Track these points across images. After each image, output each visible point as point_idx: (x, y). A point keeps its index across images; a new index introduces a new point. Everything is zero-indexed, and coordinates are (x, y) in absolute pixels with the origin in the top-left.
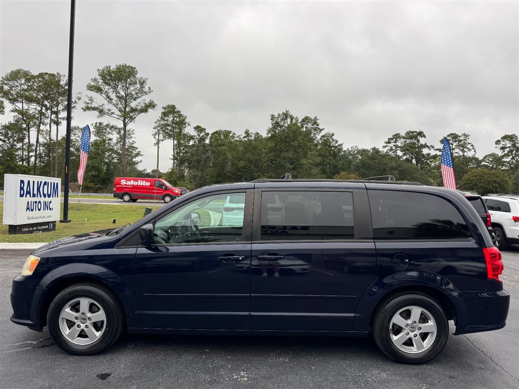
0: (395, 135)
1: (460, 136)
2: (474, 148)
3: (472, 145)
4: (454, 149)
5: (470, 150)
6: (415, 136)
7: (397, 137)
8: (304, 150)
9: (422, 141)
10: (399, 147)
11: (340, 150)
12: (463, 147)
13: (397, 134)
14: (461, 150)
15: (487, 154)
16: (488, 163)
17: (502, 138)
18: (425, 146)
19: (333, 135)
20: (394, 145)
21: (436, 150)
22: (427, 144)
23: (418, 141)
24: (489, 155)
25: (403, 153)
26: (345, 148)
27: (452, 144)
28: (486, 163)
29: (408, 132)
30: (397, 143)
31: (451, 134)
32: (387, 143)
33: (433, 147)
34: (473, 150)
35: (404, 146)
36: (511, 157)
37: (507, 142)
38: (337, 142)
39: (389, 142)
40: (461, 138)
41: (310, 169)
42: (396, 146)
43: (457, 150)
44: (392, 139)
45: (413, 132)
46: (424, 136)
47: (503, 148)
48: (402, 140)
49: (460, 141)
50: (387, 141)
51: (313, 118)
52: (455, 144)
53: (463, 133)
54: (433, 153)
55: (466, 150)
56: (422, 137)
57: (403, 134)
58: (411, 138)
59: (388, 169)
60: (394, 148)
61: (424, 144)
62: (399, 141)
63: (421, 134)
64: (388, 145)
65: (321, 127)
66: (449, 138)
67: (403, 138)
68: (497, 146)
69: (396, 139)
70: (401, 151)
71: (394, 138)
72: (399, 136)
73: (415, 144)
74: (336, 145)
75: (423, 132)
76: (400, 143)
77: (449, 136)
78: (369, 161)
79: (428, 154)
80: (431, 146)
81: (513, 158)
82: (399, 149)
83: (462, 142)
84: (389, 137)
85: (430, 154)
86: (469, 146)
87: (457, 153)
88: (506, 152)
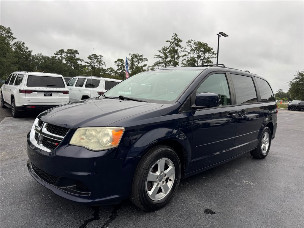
0: (60, 50)
1: (98, 56)
2: (105, 64)
3: (104, 62)
4: (95, 63)
5: (103, 64)
6: (72, 52)
7: (62, 51)
8: (3, 51)
9: (77, 56)
10: (63, 58)
11: (30, 55)
12: (100, 62)
13: (62, 50)
14: (99, 64)
15: (108, 68)
16: (109, 72)
17: (117, 60)
18: (79, 59)
19: (24, 43)
20: (60, 57)
21: (86, 62)
22: (80, 58)
23: (75, 56)
24: (109, 68)
25: (67, 62)
26: (33, 54)
27: (94, 60)
28: (108, 73)
29: (68, 49)
30: (62, 56)
31: (94, 54)
32: (56, 54)
33: (83, 61)
34: (104, 65)
35: (67, 58)
36: (121, 70)
37: (120, 62)
38: (27, 49)
39: (57, 54)
40: (98, 57)
41: (10, 66)
42: (62, 57)
43: (96, 64)
44: (59, 52)
45: (71, 50)
46: (78, 53)
47: (118, 65)
48: (66, 54)
49: (98, 59)
50: (56, 53)
51: (7, 28)
52: (96, 60)
53: (99, 55)
54: (83, 64)
55: (101, 64)
56: (77, 53)
57: (66, 50)
58: (71, 53)
59: (63, 71)
60: (60, 58)
61: (78, 58)
62: (63, 54)
63: (76, 51)
64: (56, 56)
65: (14, 36)
66: (92, 56)
67: (66, 52)
68: (115, 64)
69: (61, 53)
70: (65, 61)
71: (60, 52)
72: (64, 51)
73: (73, 57)
74: (27, 51)
75: (77, 51)
76: (64, 55)
77: (92, 55)
78: (51, 65)
79: (81, 64)
80: (82, 60)
81: (122, 71)
82: (64, 59)
83: (99, 60)
84: (57, 51)
85: (82, 64)
86: (102, 62)
87: (97, 65)
88: (119, 68)
